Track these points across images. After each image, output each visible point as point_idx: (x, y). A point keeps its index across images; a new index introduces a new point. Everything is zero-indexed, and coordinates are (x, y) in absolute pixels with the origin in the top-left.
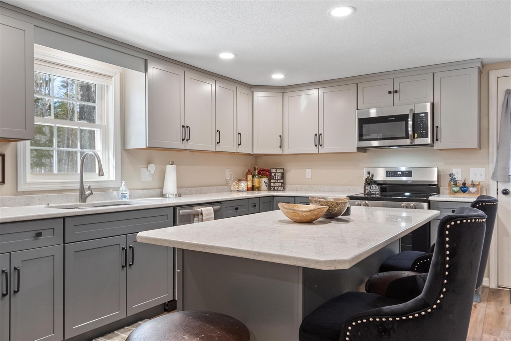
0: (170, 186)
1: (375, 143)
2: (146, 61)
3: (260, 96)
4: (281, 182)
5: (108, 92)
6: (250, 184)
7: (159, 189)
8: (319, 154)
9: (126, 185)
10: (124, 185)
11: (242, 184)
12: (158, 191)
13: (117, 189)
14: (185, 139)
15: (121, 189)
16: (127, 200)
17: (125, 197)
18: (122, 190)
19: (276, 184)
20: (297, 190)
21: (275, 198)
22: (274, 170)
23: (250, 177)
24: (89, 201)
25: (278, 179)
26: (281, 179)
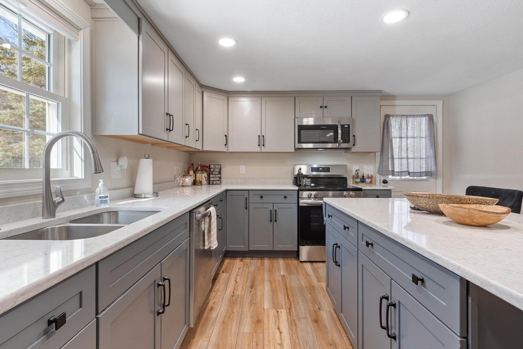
1: (310, 146)
2: (139, 19)
4: (218, 177)
6: (192, 179)
7: (127, 188)
8: (261, 152)
9: (107, 185)
10: (103, 185)
11: (187, 180)
12: (127, 191)
13: (91, 191)
14: (169, 130)
15: (98, 190)
16: (107, 206)
17: (106, 202)
18: (100, 194)
19: (214, 179)
20: (232, 184)
21: (228, 192)
22: (212, 166)
23: (191, 172)
25: (215, 174)
26: (218, 174)
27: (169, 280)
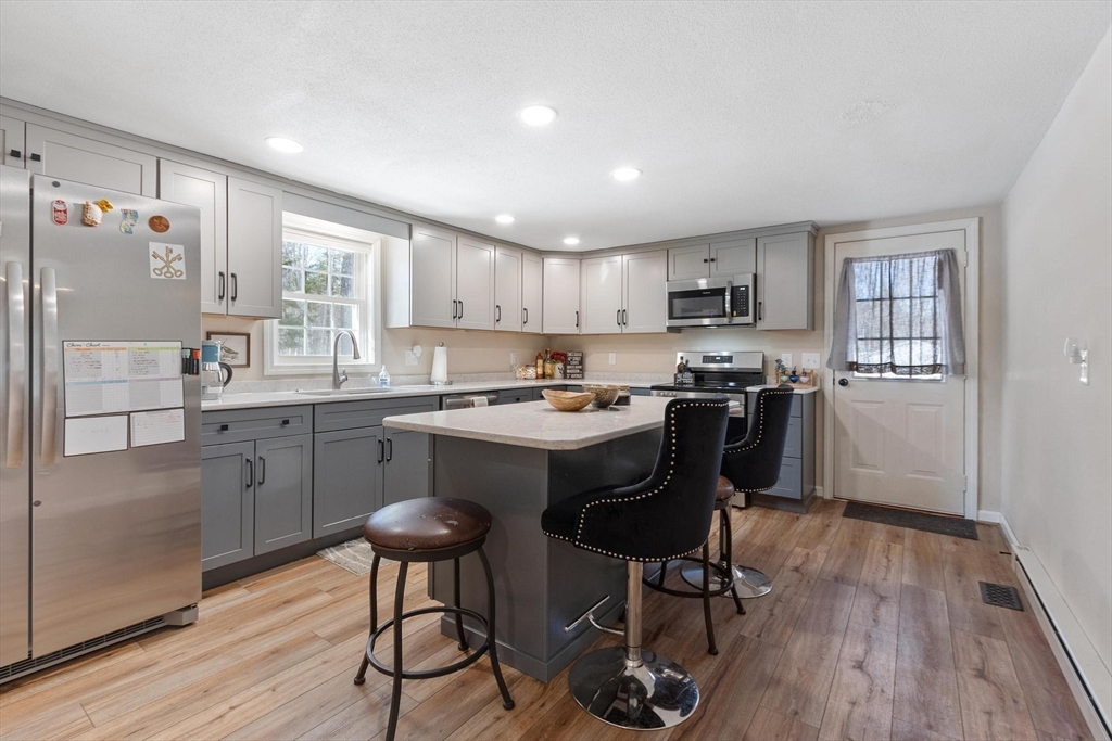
0: (440, 371)
1: (689, 322)
2: (410, 225)
3: (553, 264)
4: (579, 369)
5: (367, 262)
6: (540, 371)
7: (426, 375)
8: (622, 334)
9: (386, 369)
10: (384, 370)
11: (531, 371)
12: (425, 378)
13: (377, 375)
14: (457, 316)
15: (381, 374)
16: (387, 386)
17: (385, 383)
18: (382, 376)
19: (573, 371)
20: (597, 379)
22: (570, 354)
23: (540, 362)
24: (344, 387)
25: (575, 365)
26: (579, 365)
27: (391, 442)
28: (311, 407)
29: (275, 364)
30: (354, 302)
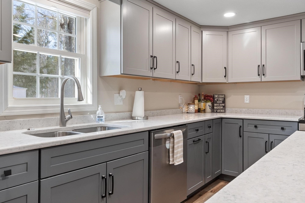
0: (139, 109)
4: (222, 106)
5: (86, 25)
6: (196, 107)
7: (129, 112)
9: (102, 109)
10: (100, 109)
11: (191, 107)
12: (127, 114)
13: (94, 113)
14: (153, 68)
15: (98, 112)
16: (103, 123)
17: (101, 120)
18: (99, 114)
19: (218, 108)
21: (223, 120)
22: (216, 96)
23: (197, 101)
25: (219, 103)
26: (222, 103)
27: (113, 177)
28: (38, 152)
29: (10, 105)
30: (77, 56)
